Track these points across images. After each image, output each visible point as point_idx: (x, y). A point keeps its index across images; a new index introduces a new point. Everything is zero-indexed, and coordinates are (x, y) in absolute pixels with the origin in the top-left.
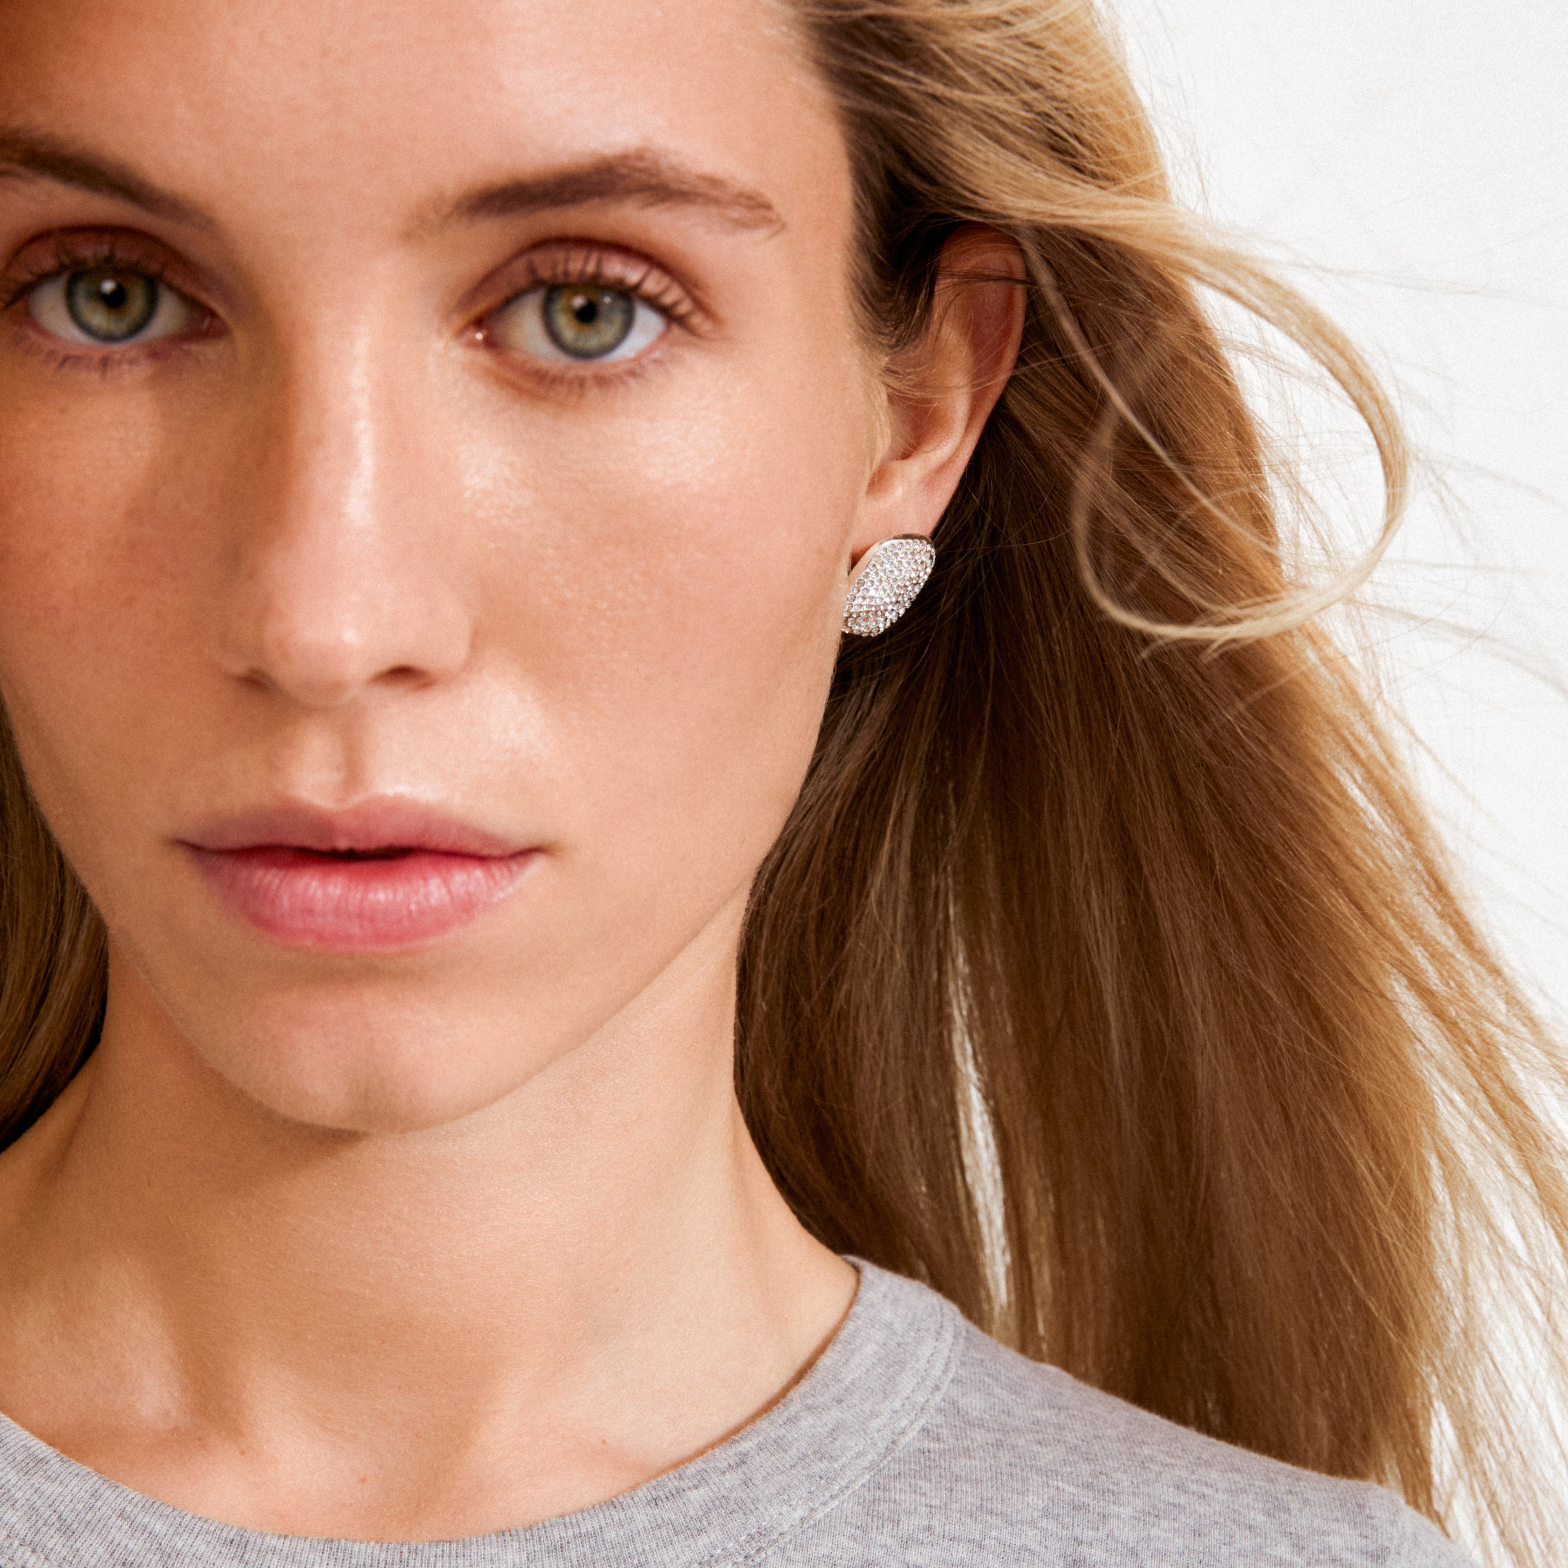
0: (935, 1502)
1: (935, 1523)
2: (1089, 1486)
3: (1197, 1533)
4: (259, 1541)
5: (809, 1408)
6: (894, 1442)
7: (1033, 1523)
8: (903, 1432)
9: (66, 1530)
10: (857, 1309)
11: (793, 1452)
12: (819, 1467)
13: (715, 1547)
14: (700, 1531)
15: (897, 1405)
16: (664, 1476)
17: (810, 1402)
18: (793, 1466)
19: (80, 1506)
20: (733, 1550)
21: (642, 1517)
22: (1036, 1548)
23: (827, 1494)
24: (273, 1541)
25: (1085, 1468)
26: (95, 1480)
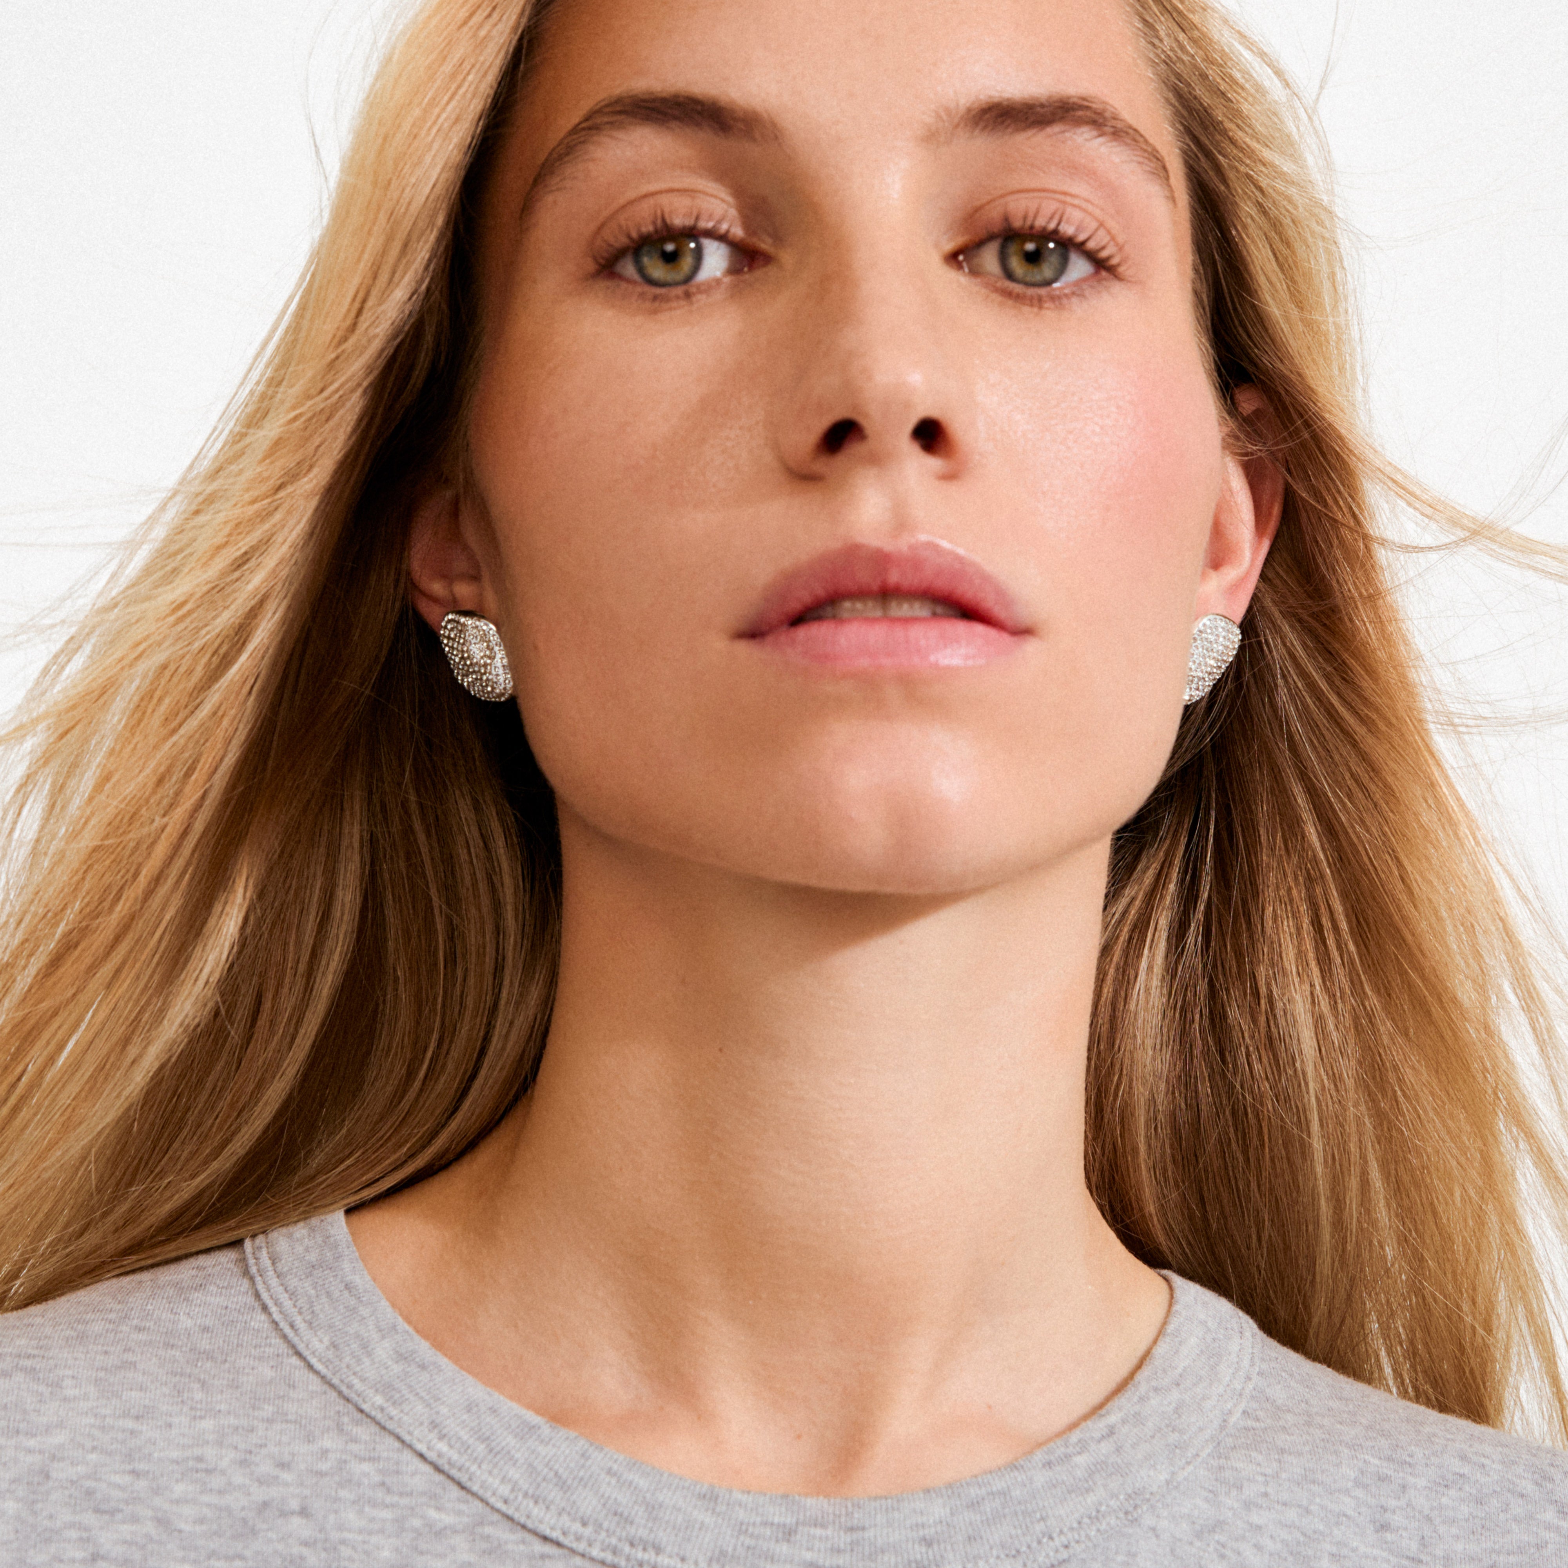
0: (1269, 1471)
1: (1269, 1490)
2: (1389, 1459)
3: (1480, 1502)
4: (727, 1496)
5: (1156, 1390)
6: (1225, 1421)
7: (1347, 1492)
8: (1230, 1412)
9: (563, 1485)
10: (1176, 1308)
11: (1150, 1424)
12: (1173, 1437)
13: (1101, 1504)
14: (1088, 1491)
15: (1221, 1390)
16: (1052, 1444)
17: (1154, 1383)
18: (1153, 1437)
19: (572, 1465)
20: (1115, 1507)
21: (1041, 1478)
22: (1350, 1512)
23: (1184, 1461)
24: (738, 1495)
25: (1383, 1443)
26: (582, 1443)
